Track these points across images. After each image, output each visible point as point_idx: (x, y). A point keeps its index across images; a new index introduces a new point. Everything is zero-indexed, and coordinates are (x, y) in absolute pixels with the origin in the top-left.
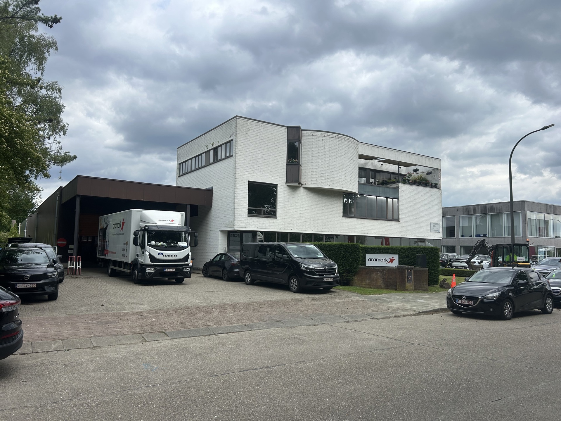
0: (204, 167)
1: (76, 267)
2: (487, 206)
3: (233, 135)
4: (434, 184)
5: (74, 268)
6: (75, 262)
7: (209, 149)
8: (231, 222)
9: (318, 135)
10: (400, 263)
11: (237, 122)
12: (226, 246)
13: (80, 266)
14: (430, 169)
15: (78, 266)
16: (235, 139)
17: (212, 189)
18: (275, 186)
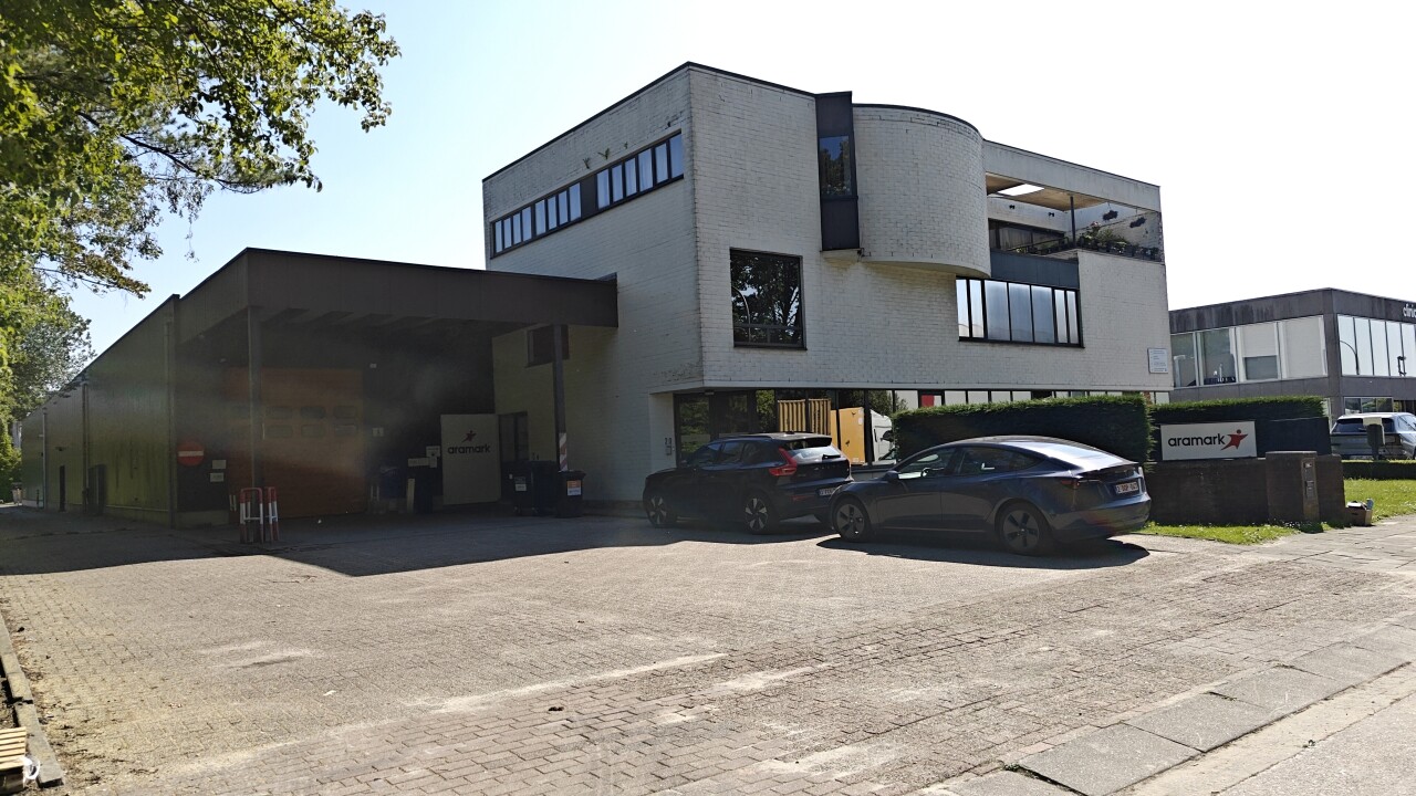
0: (579, 221)
1: (266, 520)
2: (1234, 307)
3: (681, 119)
4: (1149, 252)
5: (262, 522)
6: (261, 505)
7: (594, 168)
8: (691, 366)
9: (896, 119)
10: (1262, 446)
11: (692, 82)
12: (672, 435)
13: (276, 516)
14: (1140, 212)
15: (271, 518)
16: (687, 130)
17: (616, 280)
18: (798, 260)
